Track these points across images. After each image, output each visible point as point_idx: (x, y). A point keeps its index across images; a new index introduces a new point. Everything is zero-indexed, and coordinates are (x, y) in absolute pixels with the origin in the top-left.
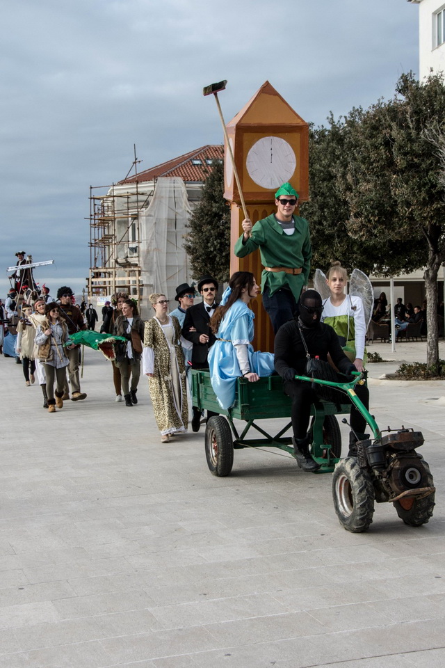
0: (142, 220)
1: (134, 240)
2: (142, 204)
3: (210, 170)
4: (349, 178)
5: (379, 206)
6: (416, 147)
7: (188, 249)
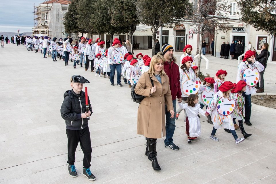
0: (49, 14)
1: (46, 19)
2: (49, 9)
3: (71, 3)
4: (112, 10)
5: (119, 18)
6: (129, 4)
7: (64, 24)
